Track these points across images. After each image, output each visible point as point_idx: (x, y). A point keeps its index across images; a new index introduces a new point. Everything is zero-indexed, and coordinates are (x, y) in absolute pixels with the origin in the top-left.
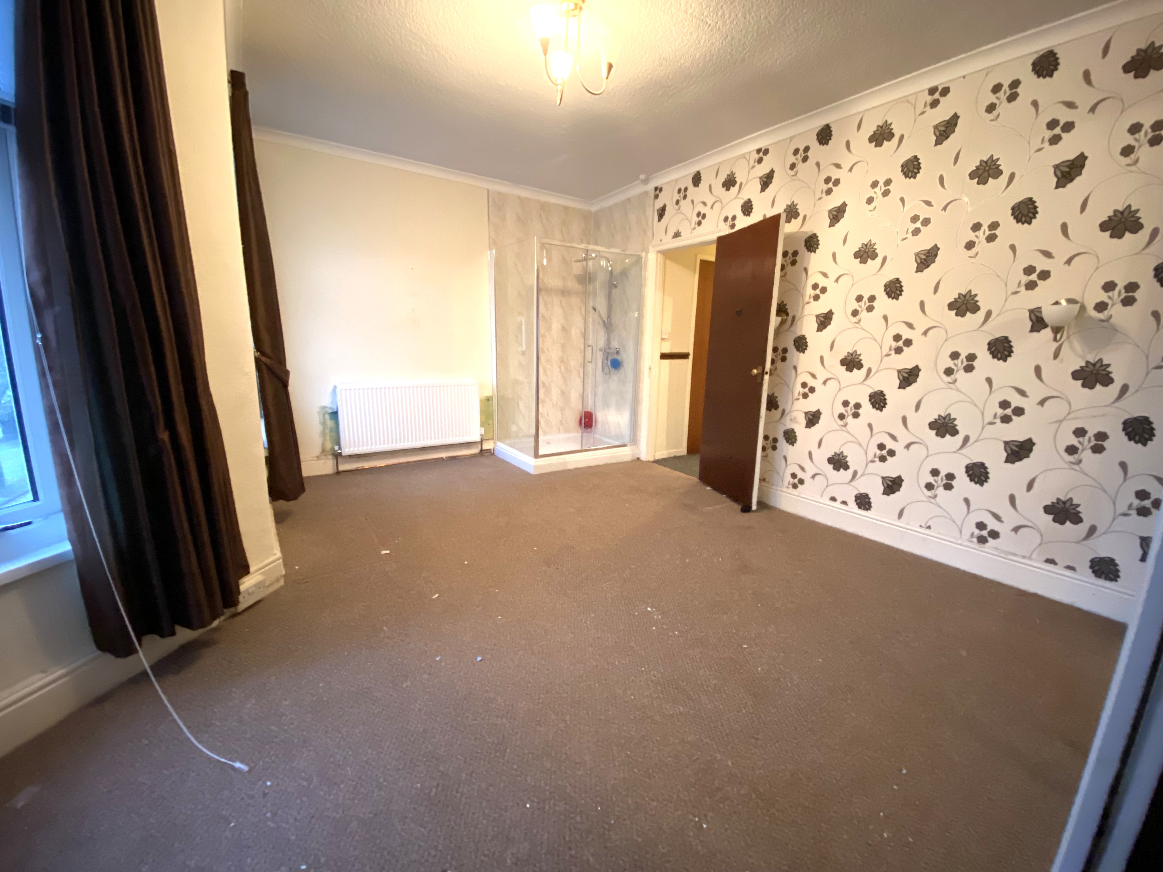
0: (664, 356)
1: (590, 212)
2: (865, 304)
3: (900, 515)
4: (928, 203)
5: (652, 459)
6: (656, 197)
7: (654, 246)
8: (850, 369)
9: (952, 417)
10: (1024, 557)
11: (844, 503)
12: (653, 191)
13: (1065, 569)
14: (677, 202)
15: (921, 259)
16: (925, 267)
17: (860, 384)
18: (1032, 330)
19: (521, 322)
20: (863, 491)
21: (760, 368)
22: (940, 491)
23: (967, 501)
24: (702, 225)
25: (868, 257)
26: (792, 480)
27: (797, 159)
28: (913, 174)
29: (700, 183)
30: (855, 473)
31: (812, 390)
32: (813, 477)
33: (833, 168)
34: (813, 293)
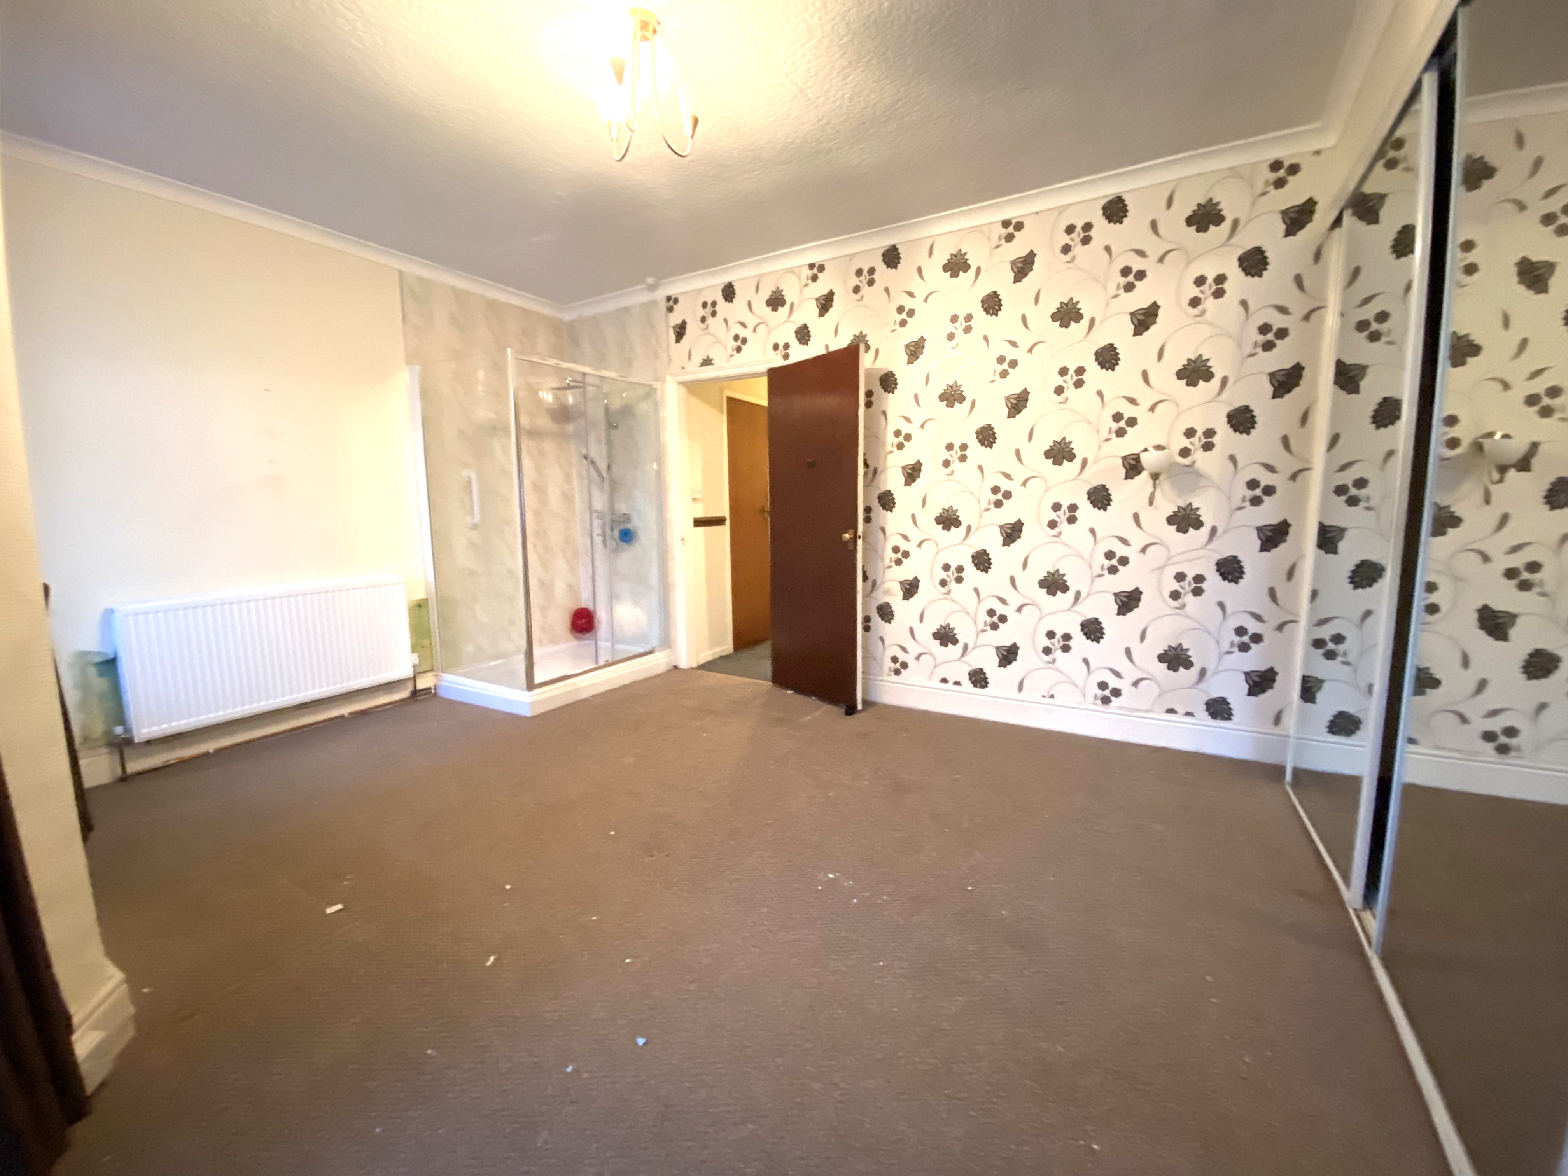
0: (699, 523)
1: (561, 321)
2: (957, 453)
3: (1021, 687)
4: (1014, 344)
5: (695, 665)
6: (670, 309)
7: (672, 375)
8: (947, 528)
9: (1061, 572)
10: (1148, 711)
11: (957, 683)
12: (664, 300)
13: (1184, 716)
14: (703, 319)
15: (1012, 403)
16: (1017, 412)
17: (959, 544)
18: (1128, 477)
19: (469, 478)
20: (976, 666)
21: (852, 531)
22: (1058, 654)
23: (1086, 661)
24: (742, 352)
25: (955, 400)
26: (892, 665)
27: (861, 281)
28: (995, 311)
29: (734, 297)
30: (966, 647)
31: (906, 554)
32: (918, 658)
33: (906, 295)
34: (896, 441)
